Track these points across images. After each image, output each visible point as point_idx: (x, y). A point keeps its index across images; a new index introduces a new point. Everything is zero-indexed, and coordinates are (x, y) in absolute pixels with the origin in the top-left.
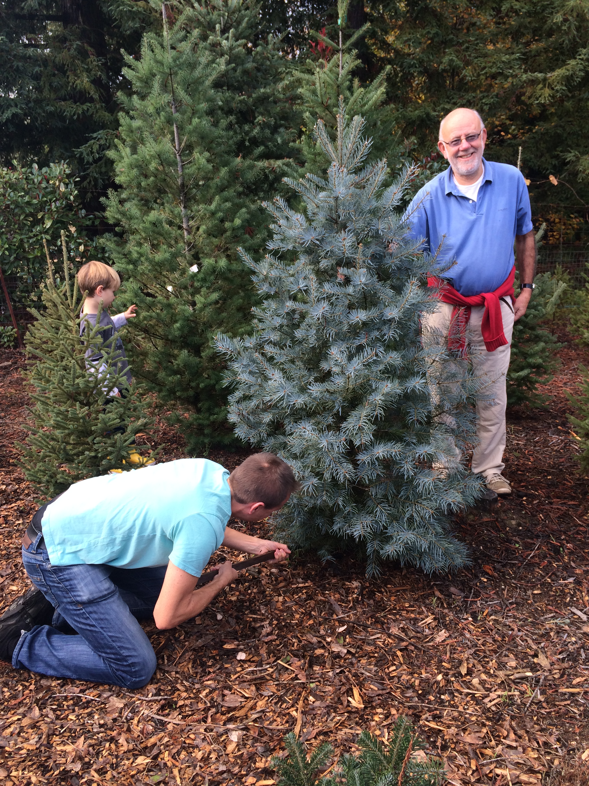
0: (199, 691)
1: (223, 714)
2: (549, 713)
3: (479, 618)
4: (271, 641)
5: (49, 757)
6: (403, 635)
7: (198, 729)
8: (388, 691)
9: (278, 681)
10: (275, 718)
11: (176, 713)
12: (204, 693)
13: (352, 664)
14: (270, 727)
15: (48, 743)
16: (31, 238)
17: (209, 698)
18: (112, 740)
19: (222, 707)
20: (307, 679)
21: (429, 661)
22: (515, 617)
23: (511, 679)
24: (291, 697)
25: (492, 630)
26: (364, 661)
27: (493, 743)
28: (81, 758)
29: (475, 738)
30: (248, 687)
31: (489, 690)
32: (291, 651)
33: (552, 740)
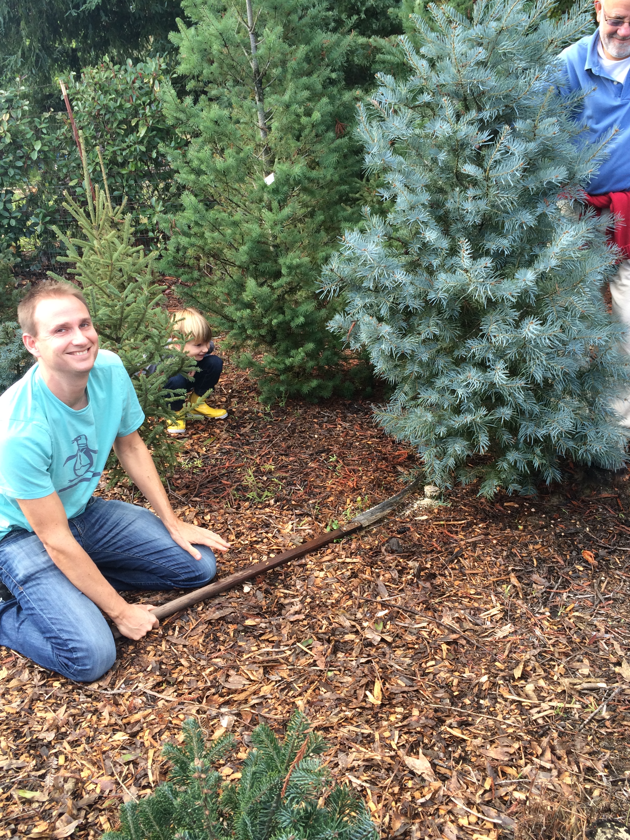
0: (203, 668)
1: (221, 696)
2: (612, 733)
3: (559, 614)
4: (298, 621)
5: (27, 723)
6: (456, 626)
7: (190, 710)
8: (415, 688)
9: (293, 665)
10: (276, 706)
11: (171, 690)
12: (208, 671)
13: (384, 654)
14: (267, 715)
15: (30, 708)
16: (124, 149)
17: (211, 677)
18: (96, 712)
19: (223, 688)
20: (326, 666)
21: (480, 659)
22: (607, 616)
23: (575, 689)
24: (301, 685)
25: (570, 629)
26: (399, 652)
27: (522, 762)
28: (58, 728)
29: (501, 753)
30: (257, 669)
31: (543, 699)
32: (317, 634)
33: (599, 766)
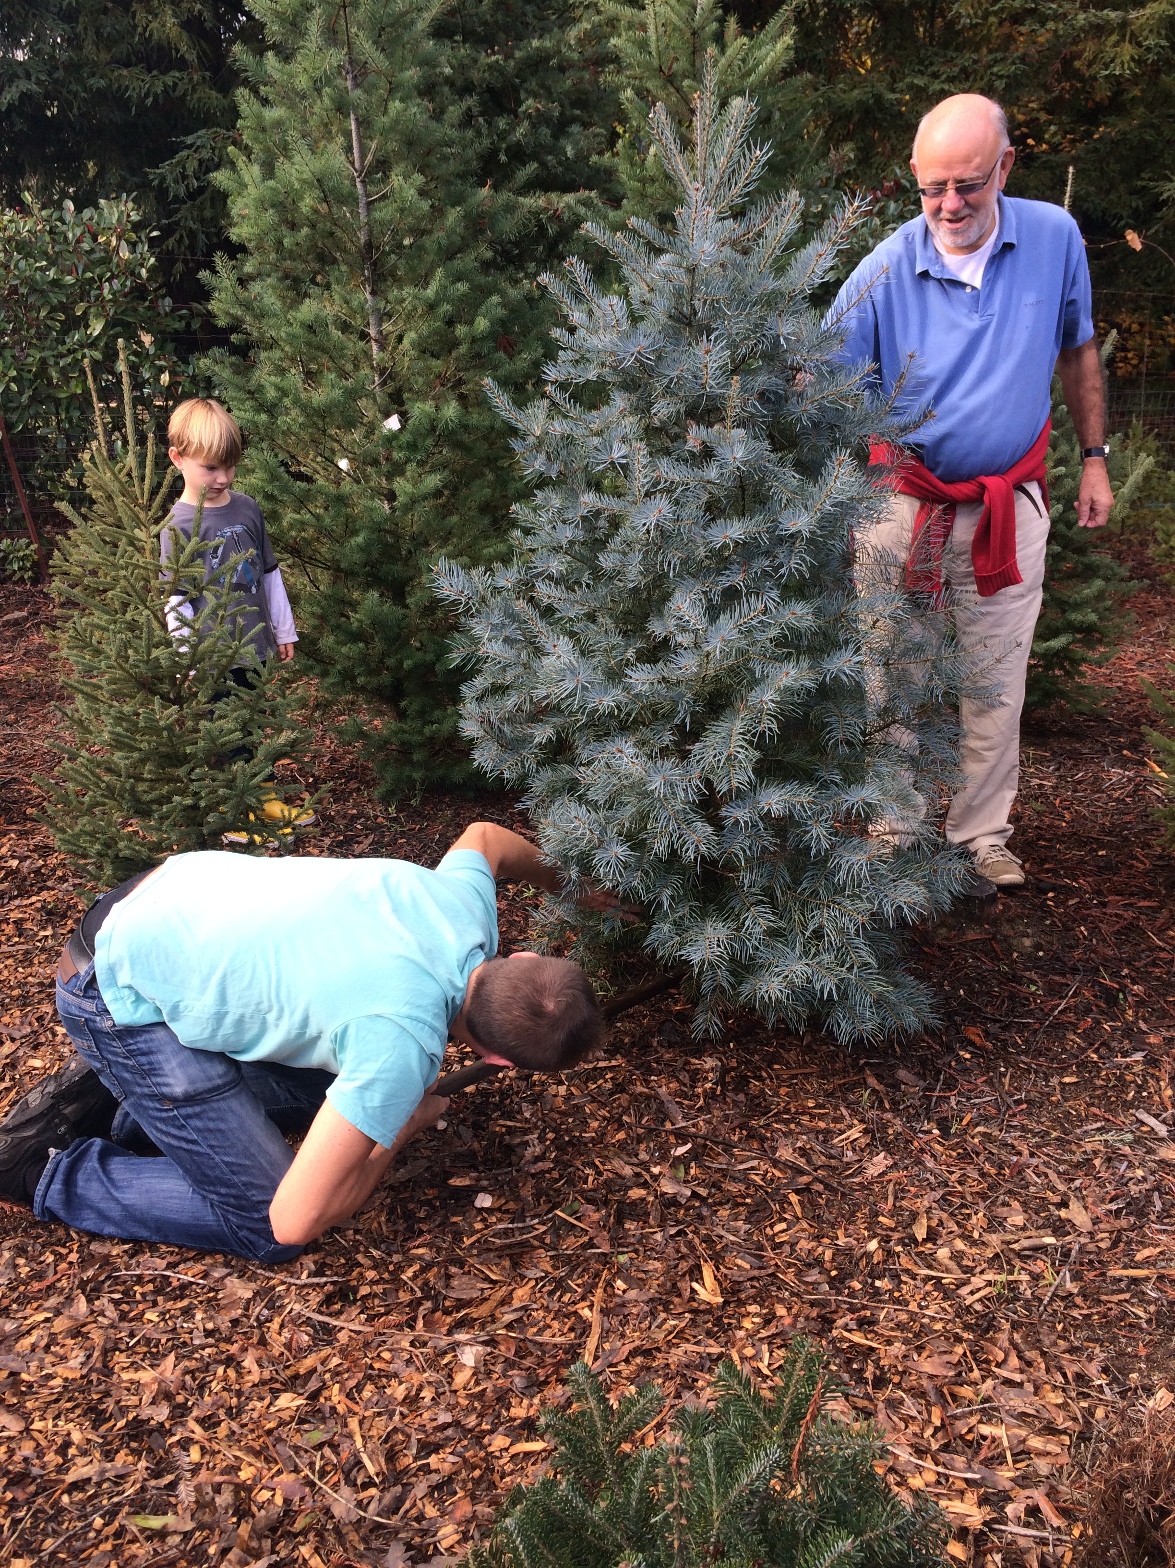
0: (400, 1269)
1: (447, 1312)
2: (1087, 1317)
3: (953, 1131)
4: (543, 1172)
5: (107, 1394)
6: (802, 1162)
7: (398, 1342)
8: (770, 1271)
9: (556, 1249)
10: (548, 1321)
11: (354, 1311)
12: (410, 1273)
13: (701, 1218)
14: (539, 1339)
15: (105, 1366)
16: (62, 356)
17: (420, 1282)
18: (230, 1361)
19: (445, 1298)
20: (612, 1246)
21: (853, 1214)
22: (1023, 1128)
23: (1012, 1250)
24: (580, 1281)
25: (978, 1154)
26: (724, 1213)
27: (976, 1374)
28: (168, 1396)
29: (940, 1365)
30: (497, 1260)
31: (969, 1270)
32: (582, 1192)
33: (1093, 1369)
